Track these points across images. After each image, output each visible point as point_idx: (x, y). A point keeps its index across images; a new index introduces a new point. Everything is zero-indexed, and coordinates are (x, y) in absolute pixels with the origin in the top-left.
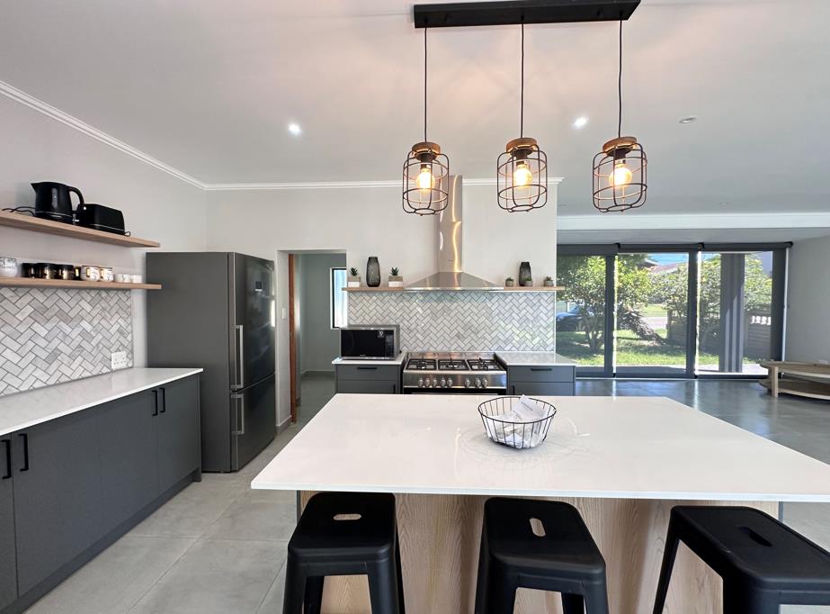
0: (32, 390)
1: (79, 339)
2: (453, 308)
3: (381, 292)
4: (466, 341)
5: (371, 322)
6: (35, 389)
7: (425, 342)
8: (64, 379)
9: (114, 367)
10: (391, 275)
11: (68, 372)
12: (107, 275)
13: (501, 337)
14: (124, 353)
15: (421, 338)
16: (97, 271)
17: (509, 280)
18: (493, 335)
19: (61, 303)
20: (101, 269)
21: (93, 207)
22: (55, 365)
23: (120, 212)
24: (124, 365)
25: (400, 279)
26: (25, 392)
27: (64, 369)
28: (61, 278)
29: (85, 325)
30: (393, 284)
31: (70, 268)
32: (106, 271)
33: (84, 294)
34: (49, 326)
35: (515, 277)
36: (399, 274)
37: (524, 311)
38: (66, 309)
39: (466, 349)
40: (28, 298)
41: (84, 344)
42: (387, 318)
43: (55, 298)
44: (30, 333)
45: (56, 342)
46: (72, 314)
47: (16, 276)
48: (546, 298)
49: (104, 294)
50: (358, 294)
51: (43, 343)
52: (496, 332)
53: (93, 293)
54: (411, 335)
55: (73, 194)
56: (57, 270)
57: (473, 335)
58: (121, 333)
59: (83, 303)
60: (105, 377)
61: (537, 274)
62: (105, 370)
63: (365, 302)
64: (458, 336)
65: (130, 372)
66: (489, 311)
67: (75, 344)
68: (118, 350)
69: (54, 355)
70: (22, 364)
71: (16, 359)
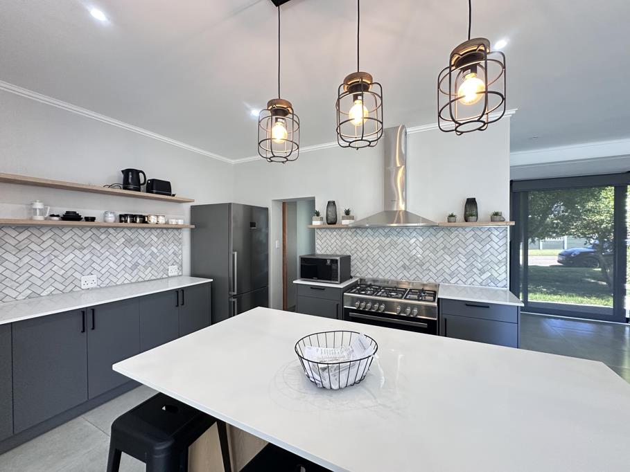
0: (123, 284)
1: (150, 257)
2: (399, 241)
3: (340, 229)
4: (411, 272)
5: (332, 253)
6: (124, 284)
7: (375, 270)
8: (140, 280)
9: (170, 275)
10: (344, 215)
11: (143, 276)
12: (162, 220)
13: (447, 270)
14: (176, 267)
15: (372, 267)
16: (156, 218)
17: (452, 216)
18: (438, 268)
19: (140, 237)
20: (157, 216)
21: (153, 181)
22: (135, 271)
23: (169, 183)
24: (176, 274)
25: (353, 218)
26: (119, 285)
27: (141, 274)
28: (135, 222)
29: (153, 249)
30: (345, 222)
31: (141, 216)
32: (161, 217)
33: (153, 231)
34: (133, 249)
35: (459, 212)
36: (351, 214)
37: (472, 246)
38: (143, 240)
39: (412, 279)
40: (123, 233)
41: (153, 260)
42: (345, 249)
43: (136, 234)
44: (122, 253)
45: (137, 258)
46: (146, 243)
47: (115, 222)
48: (496, 233)
49: (165, 231)
50: (323, 230)
51: (130, 259)
52: (442, 265)
53: (158, 231)
54: (363, 264)
55: (141, 174)
56: (133, 217)
57: (417, 266)
58: (175, 254)
59: (153, 237)
60: (164, 280)
61: (484, 209)
62: (165, 276)
63: (328, 236)
64: (404, 267)
65: (180, 278)
66: (434, 246)
67: (147, 260)
68: (173, 264)
69: (136, 265)
70: (118, 270)
71: (115, 267)
